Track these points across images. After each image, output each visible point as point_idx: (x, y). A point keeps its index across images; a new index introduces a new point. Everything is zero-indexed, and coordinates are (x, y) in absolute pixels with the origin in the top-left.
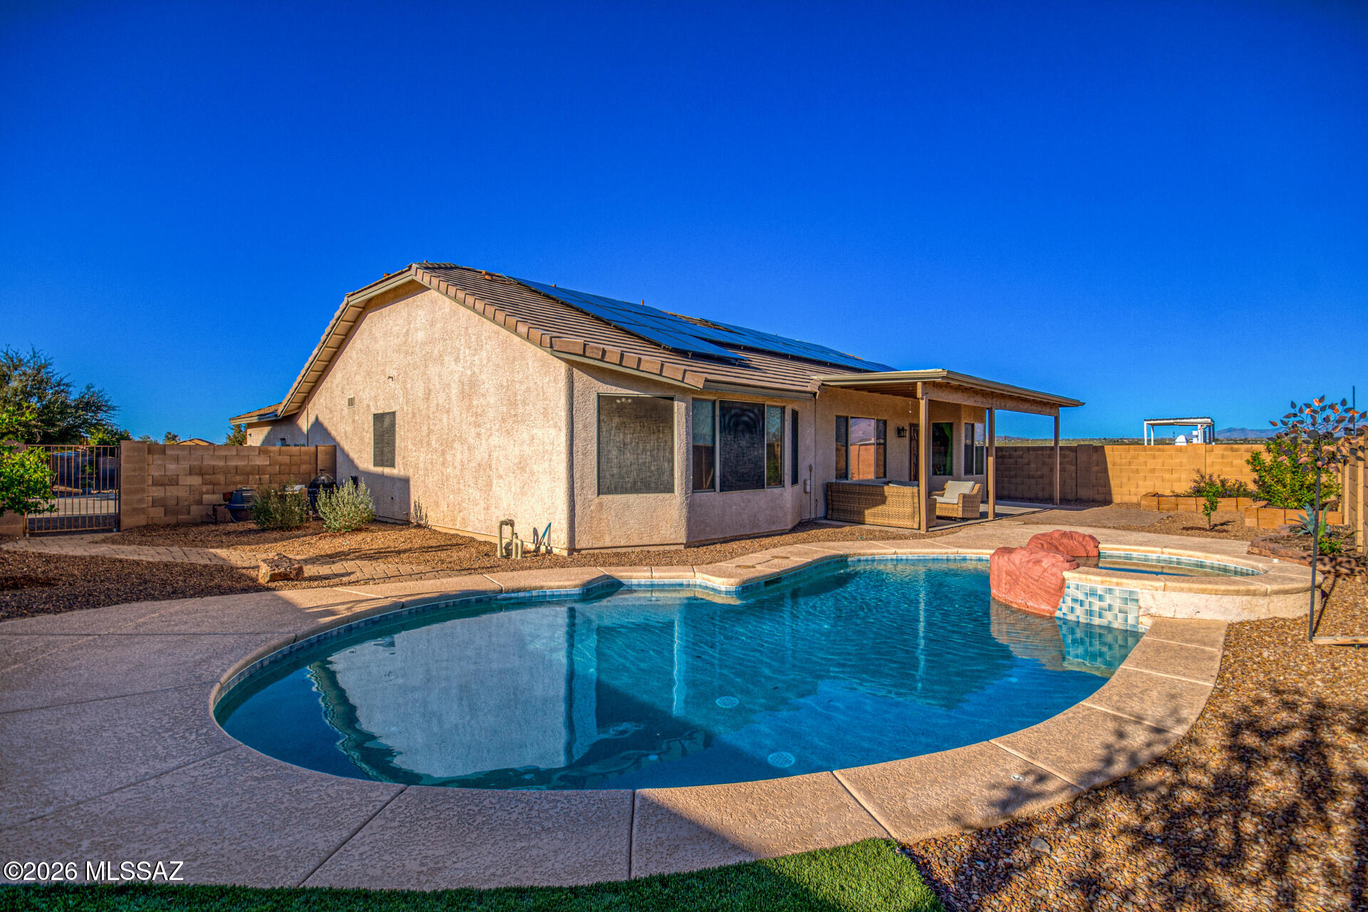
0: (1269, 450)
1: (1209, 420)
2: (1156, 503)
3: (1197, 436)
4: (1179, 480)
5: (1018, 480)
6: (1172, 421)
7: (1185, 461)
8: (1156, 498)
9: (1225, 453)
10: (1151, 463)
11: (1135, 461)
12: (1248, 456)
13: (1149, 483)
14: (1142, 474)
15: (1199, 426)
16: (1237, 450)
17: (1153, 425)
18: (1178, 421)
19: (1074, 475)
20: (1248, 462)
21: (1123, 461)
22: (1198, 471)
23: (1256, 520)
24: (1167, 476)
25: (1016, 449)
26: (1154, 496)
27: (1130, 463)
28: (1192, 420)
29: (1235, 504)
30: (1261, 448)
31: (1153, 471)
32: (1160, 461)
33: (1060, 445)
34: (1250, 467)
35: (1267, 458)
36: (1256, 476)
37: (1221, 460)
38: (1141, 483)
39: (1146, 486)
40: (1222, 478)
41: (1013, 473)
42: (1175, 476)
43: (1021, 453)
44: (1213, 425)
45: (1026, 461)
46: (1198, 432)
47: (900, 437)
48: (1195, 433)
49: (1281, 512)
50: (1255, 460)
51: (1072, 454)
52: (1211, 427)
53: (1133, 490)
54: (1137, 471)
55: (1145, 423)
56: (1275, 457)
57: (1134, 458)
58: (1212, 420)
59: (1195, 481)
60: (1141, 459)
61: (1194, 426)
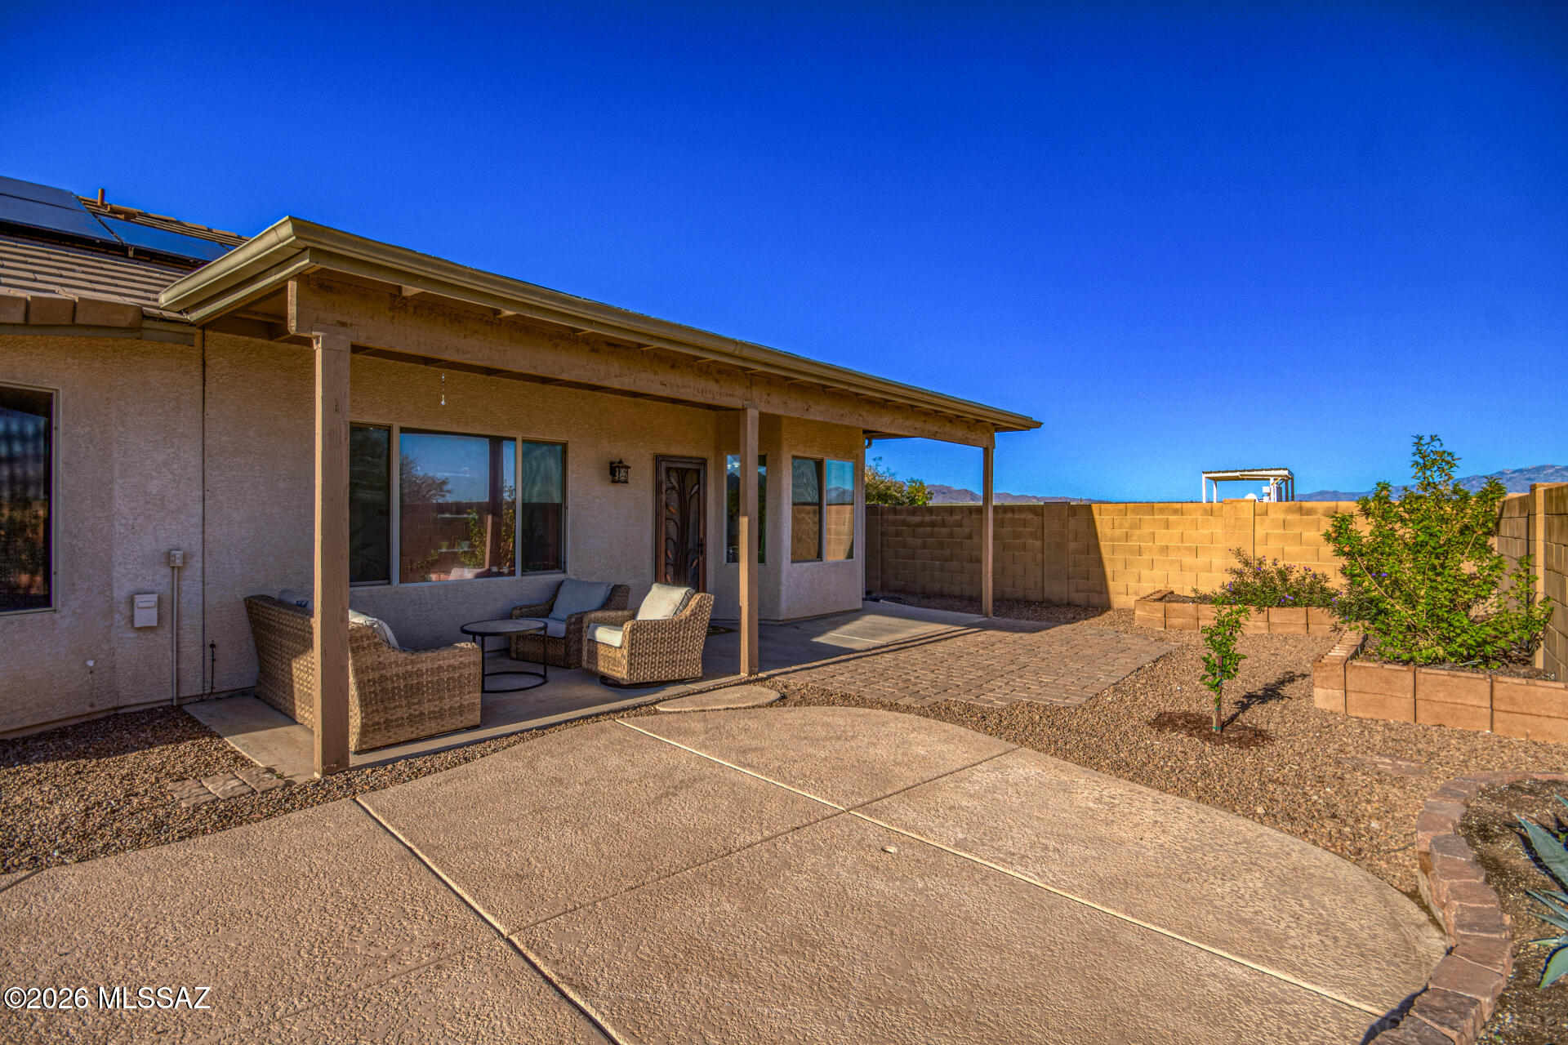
0: (1367, 513)
1: (1286, 473)
2: (1160, 615)
3: (1269, 494)
4: (1209, 568)
5: (955, 564)
6: (1237, 474)
7: (1218, 531)
8: (1160, 605)
9: (1289, 517)
10: (1164, 537)
11: (1137, 532)
12: (1327, 525)
13: (1158, 573)
14: (1146, 557)
15: (1272, 479)
16: (1310, 512)
17: (1215, 480)
18: (1246, 473)
19: (1039, 556)
20: (1328, 537)
21: (1118, 532)
22: (1238, 553)
23: (1339, 693)
24: (1188, 560)
25: (951, 510)
26: (1160, 600)
27: (1127, 537)
28: (1264, 473)
29: (1304, 621)
30: (1351, 507)
31: (1165, 550)
32: (1177, 531)
33: (994, 503)
34: (1331, 547)
35: (1364, 528)
36: (1343, 561)
37: (1281, 531)
38: (1145, 573)
39: (1153, 580)
40: (1280, 565)
41: (947, 552)
42: (1203, 559)
43: (959, 517)
44: (1292, 479)
45: (967, 531)
46: (1270, 488)
47: (614, 481)
48: (1266, 489)
49: (1405, 676)
50: (1340, 532)
51: (1037, 520)
52: (1289, 479)
53: (1133, 584)
54: (1140, 551)
55: (1204, 476)
56: (1378, 526)
57: (1134, 526)
58: (1289, 472)
59: (1234, 571)
60: (1146, 530)
61: (1265, 479)
